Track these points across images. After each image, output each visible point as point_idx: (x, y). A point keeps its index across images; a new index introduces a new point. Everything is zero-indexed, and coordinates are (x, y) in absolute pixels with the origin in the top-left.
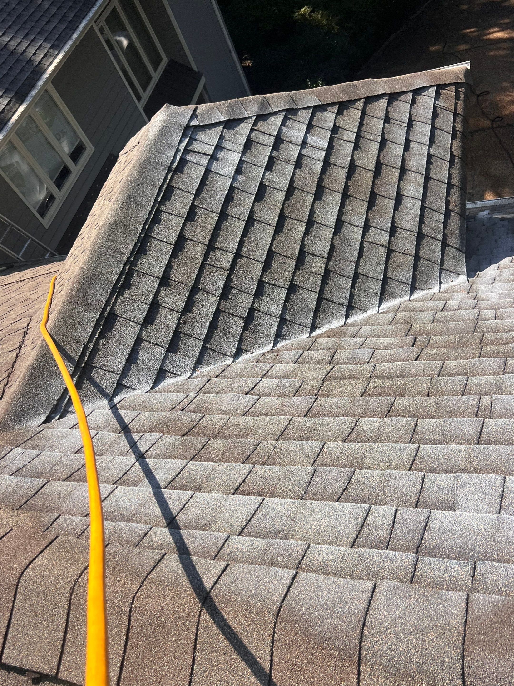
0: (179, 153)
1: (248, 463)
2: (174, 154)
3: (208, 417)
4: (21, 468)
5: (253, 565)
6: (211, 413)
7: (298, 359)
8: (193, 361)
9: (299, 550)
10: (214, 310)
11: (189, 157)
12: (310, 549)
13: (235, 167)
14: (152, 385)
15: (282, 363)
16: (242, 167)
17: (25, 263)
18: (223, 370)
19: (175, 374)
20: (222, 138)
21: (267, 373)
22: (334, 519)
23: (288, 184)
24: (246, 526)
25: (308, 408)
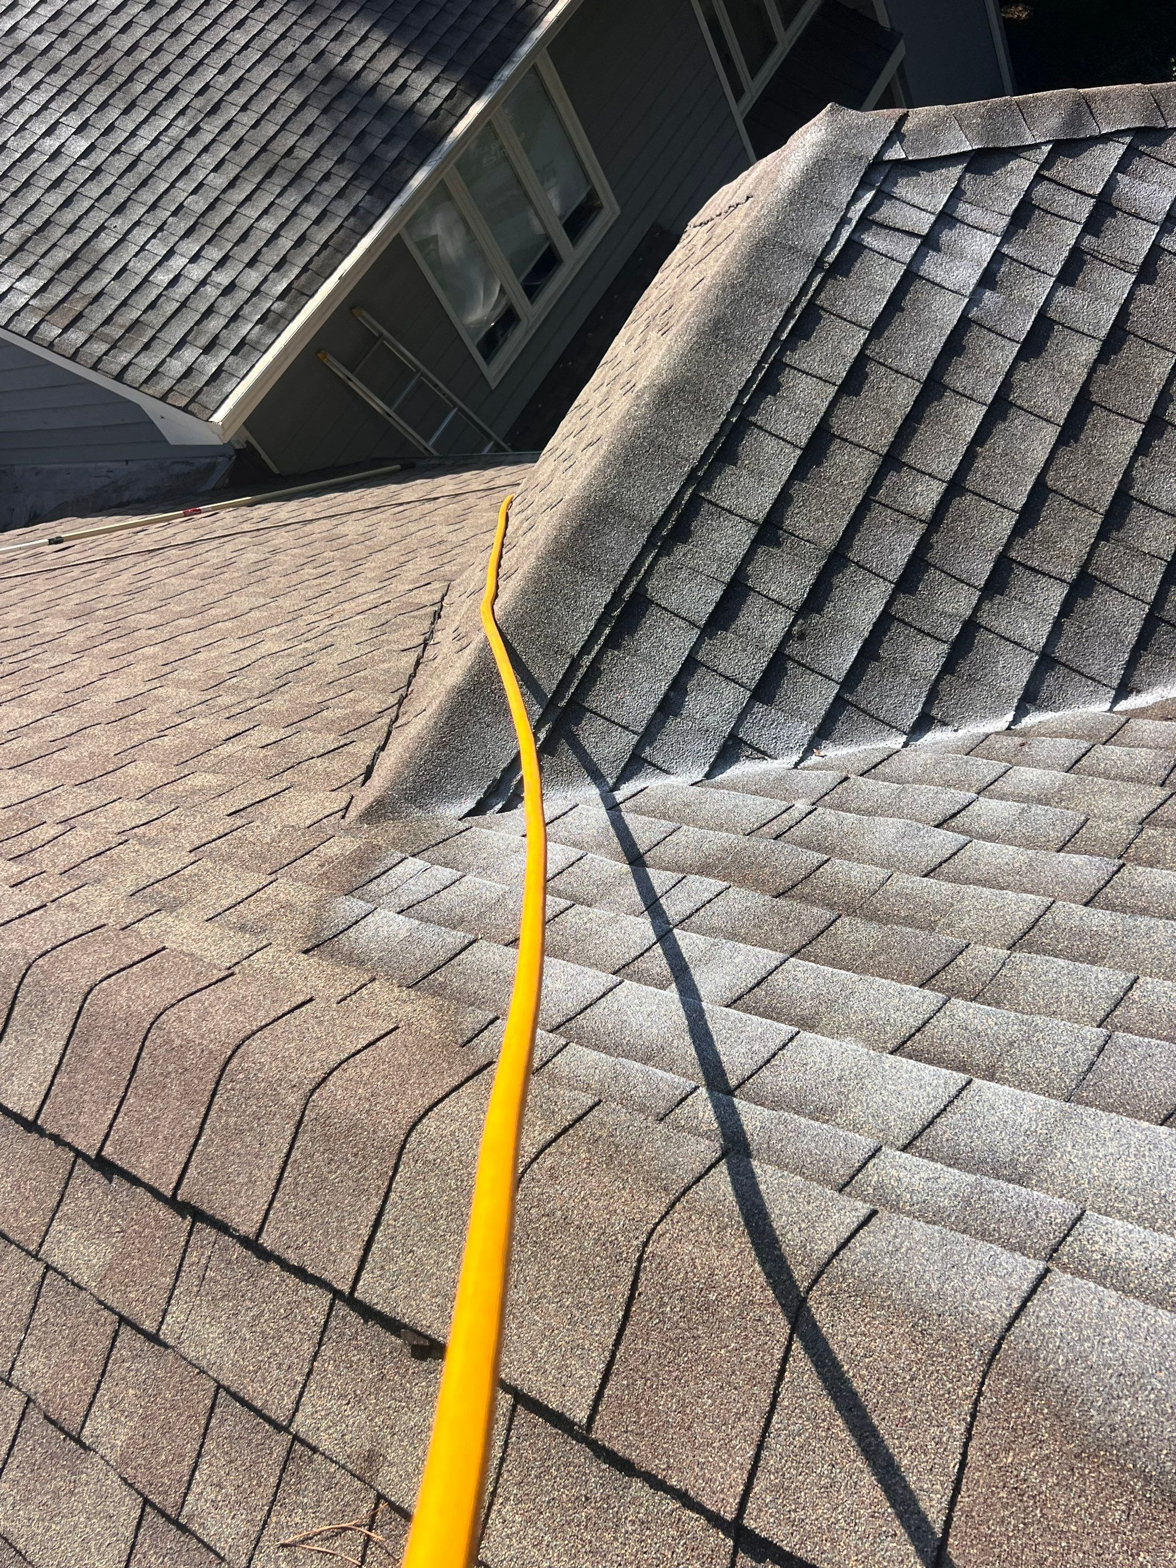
0: (847, 227)
1: (932, 990)
2: (833, 228)
3: (838, 865)
4: (418, 902)
5: (936, 1227)
6: (844, 855)
7: (1077, 762)
8: (809, 728)
9: (1056, 1218)
10: (878, 614)
11: (869, 239)
12: (1085, 1222)
13: (981, 271)
14: (707, 769)
15: (1035, 764)
16: (999, 270)
17: (438, 462)
18: (879, 759)
19: (764, 753)
20: (957, 195)
21: (992, 784)
22: (1151, 1165)
23: (1111, 322)
24: (921, 1133)
25: (1098, 885)
